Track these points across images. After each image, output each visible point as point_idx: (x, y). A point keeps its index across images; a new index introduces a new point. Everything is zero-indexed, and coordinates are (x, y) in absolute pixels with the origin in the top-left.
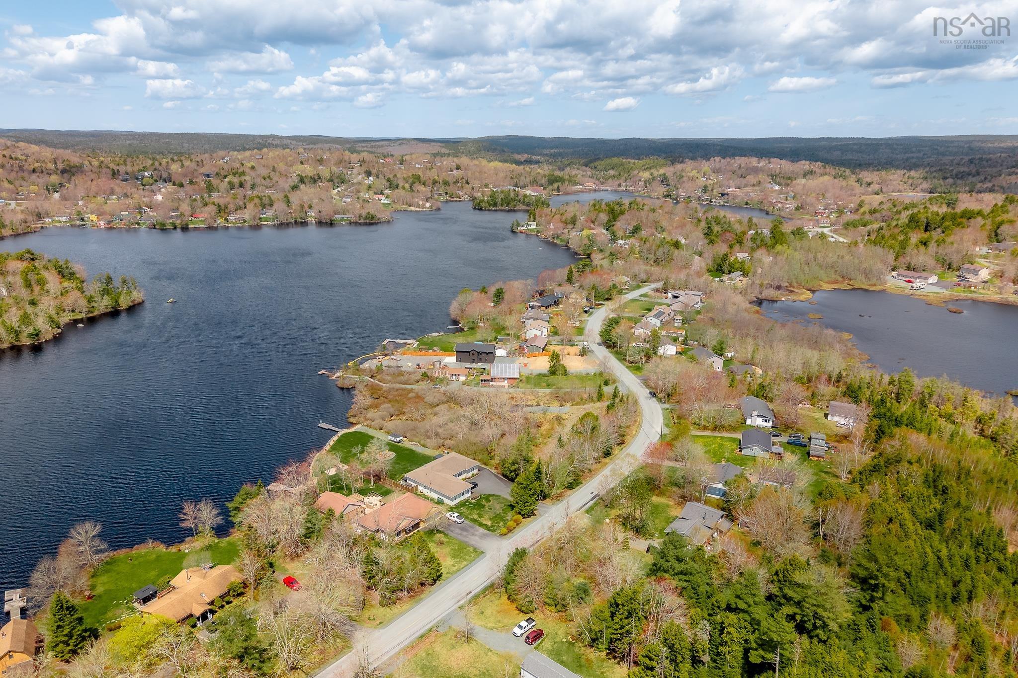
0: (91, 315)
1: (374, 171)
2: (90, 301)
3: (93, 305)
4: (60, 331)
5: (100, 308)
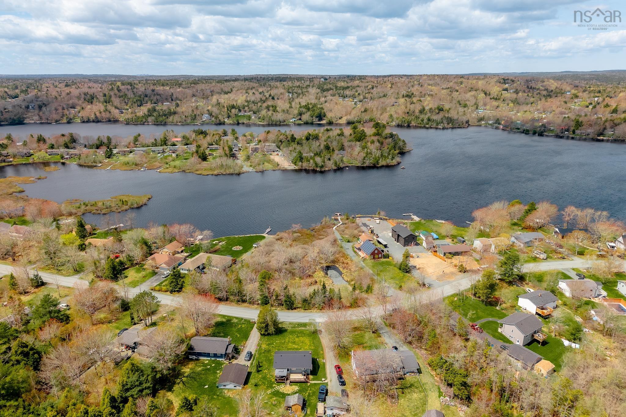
0: (363, 165)
2: (364, 159)
3: (365, 161)
4: (336, 168)
5: (367, 163)
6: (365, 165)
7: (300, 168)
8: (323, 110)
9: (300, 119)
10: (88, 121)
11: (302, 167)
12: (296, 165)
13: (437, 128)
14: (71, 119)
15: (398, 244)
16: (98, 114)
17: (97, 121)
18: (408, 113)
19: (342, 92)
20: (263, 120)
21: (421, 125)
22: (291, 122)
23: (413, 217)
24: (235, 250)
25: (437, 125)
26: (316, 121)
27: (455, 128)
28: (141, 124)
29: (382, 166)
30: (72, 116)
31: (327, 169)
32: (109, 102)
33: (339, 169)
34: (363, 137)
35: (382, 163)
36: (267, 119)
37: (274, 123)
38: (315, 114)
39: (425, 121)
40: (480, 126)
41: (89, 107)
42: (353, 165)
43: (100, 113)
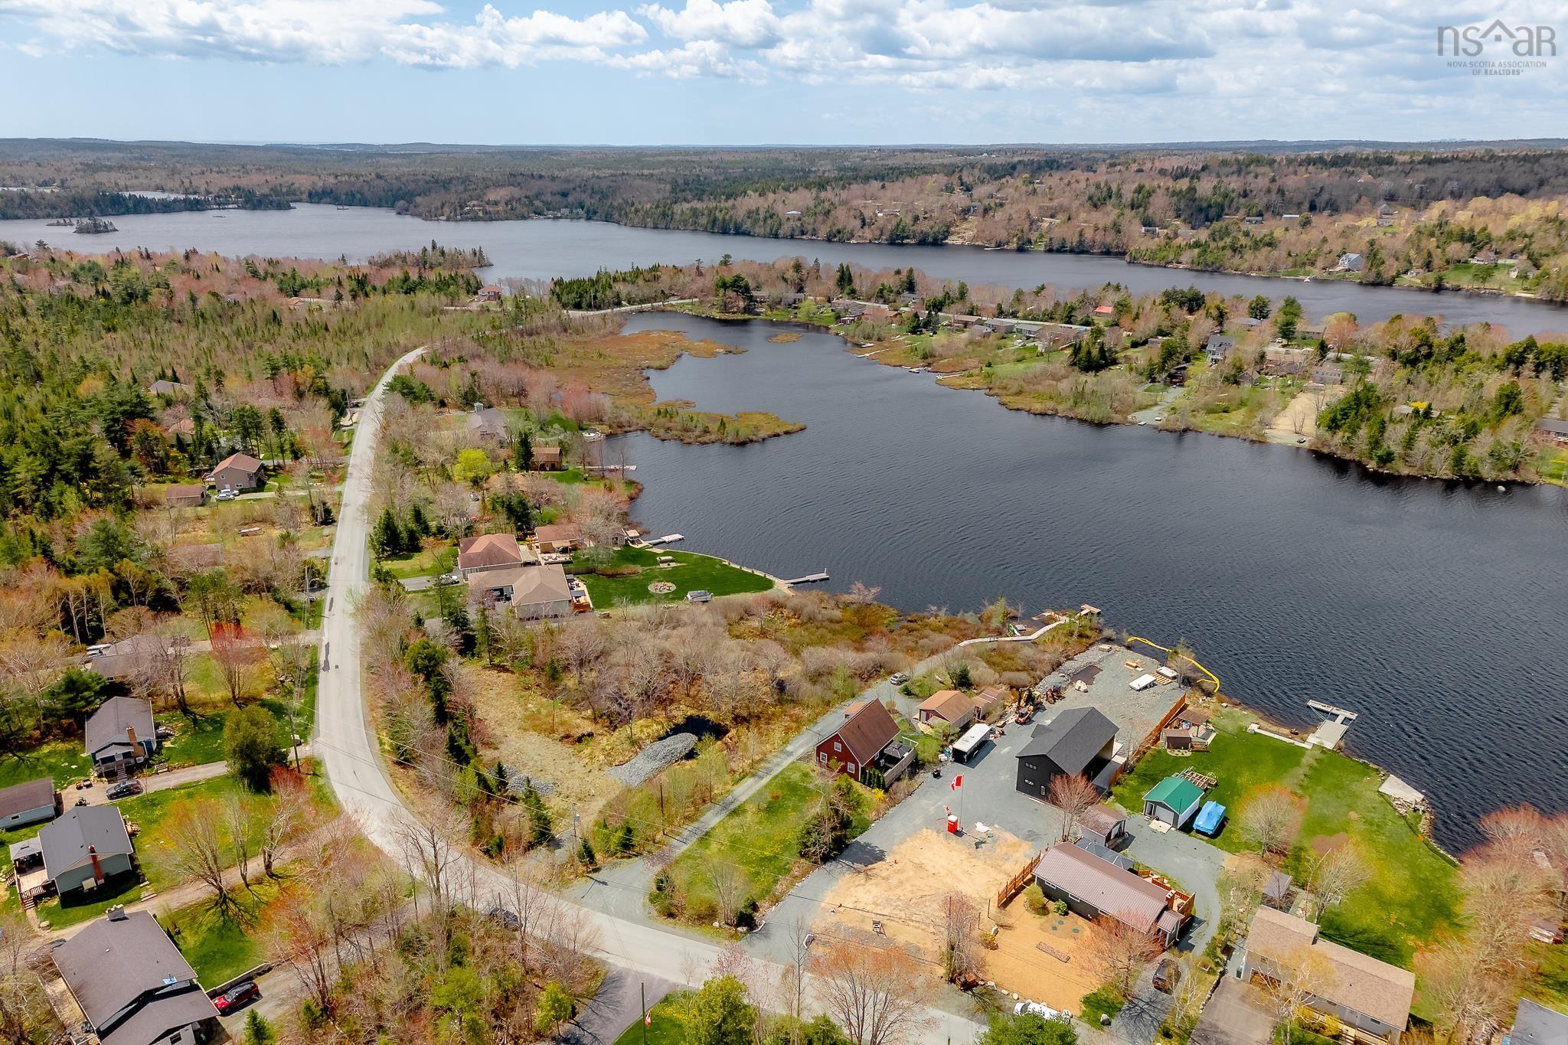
10: (1061, 250)
14: (1029, 242)
16: (1089, 234)
17: (1081, 250)
28: (1159, 266)
30: (1034, 236)
32: (1138, 207)
41: (1083, 216)
43: (1097, 229)
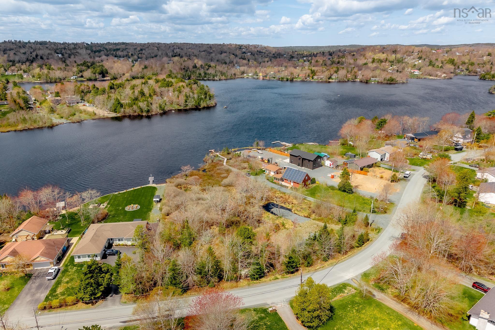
0: (185, 108)
1: (424, 57)
2: (186, 101)
3: (187, 103)
4: (162, 112)
5: (190, 106)
6: (188, 108)
7: (123, 115)
8: (104, 67)
9: (82, 76)
11: (125, 113)
12: (116, 112)
13: (214, 80)
15: (303, 168)
18: (184, 69)
19: (114, 53)
20: (39, 78)
21: (199, 78)
22: (72, 79)
23: (282, 143)
24: (131, 210)
25: (214, 78)
26: (99, 76)
27: (228, 79)
29: (204, 108)
31: (153, 113)
33: (165, 113)
34: (171, 84)
35: (203, 104)
36: (44, 77)
37: (53, 80)
38: (98, 71)
39: (203, 75)
40: (244, 78)
42: (176, 108)
